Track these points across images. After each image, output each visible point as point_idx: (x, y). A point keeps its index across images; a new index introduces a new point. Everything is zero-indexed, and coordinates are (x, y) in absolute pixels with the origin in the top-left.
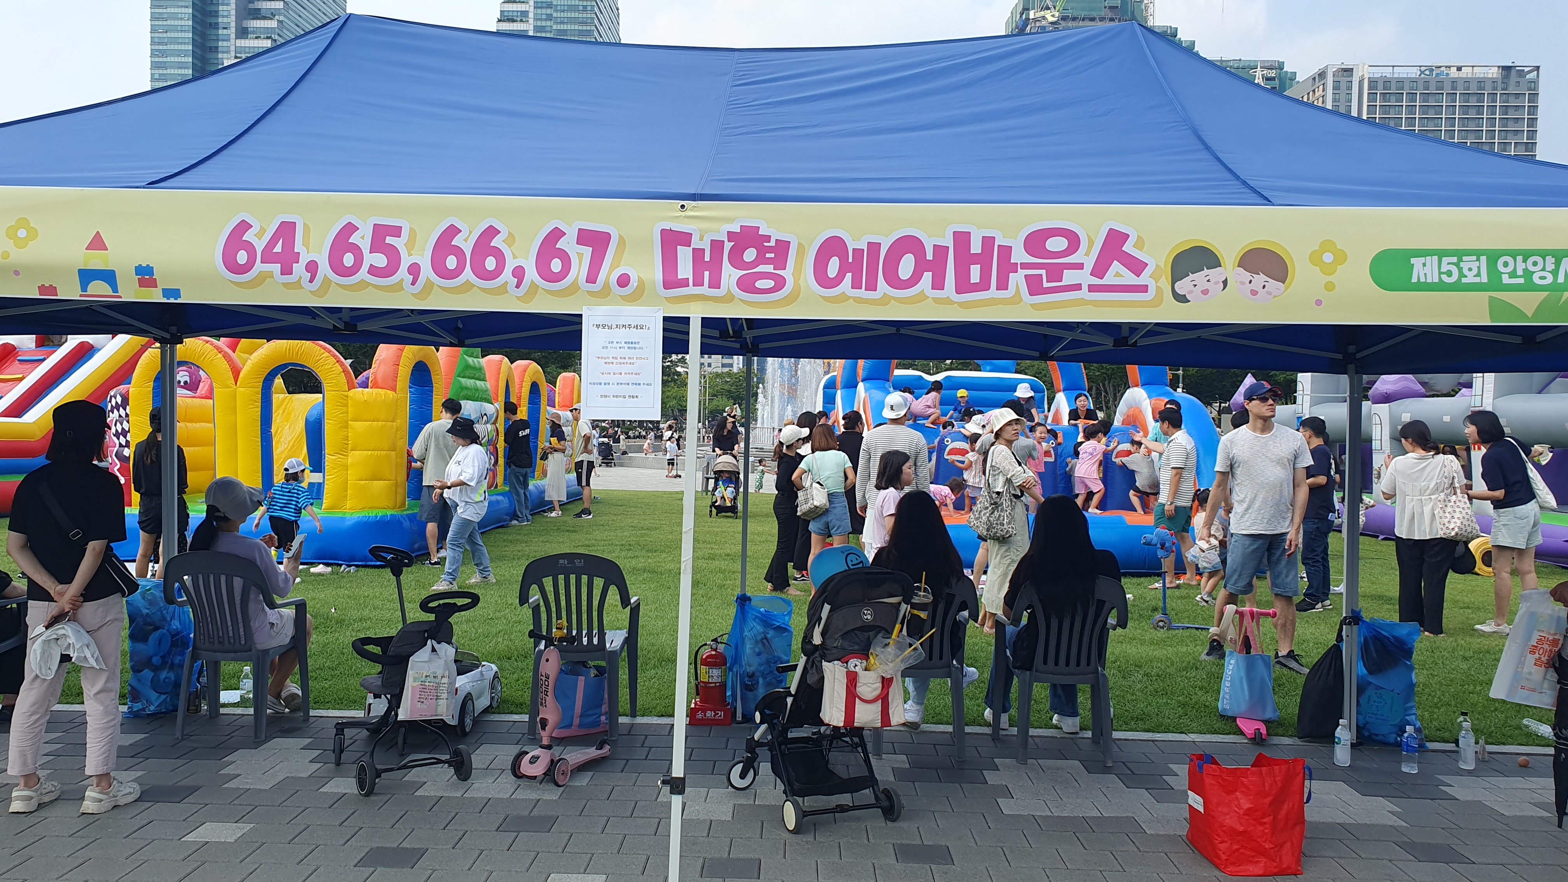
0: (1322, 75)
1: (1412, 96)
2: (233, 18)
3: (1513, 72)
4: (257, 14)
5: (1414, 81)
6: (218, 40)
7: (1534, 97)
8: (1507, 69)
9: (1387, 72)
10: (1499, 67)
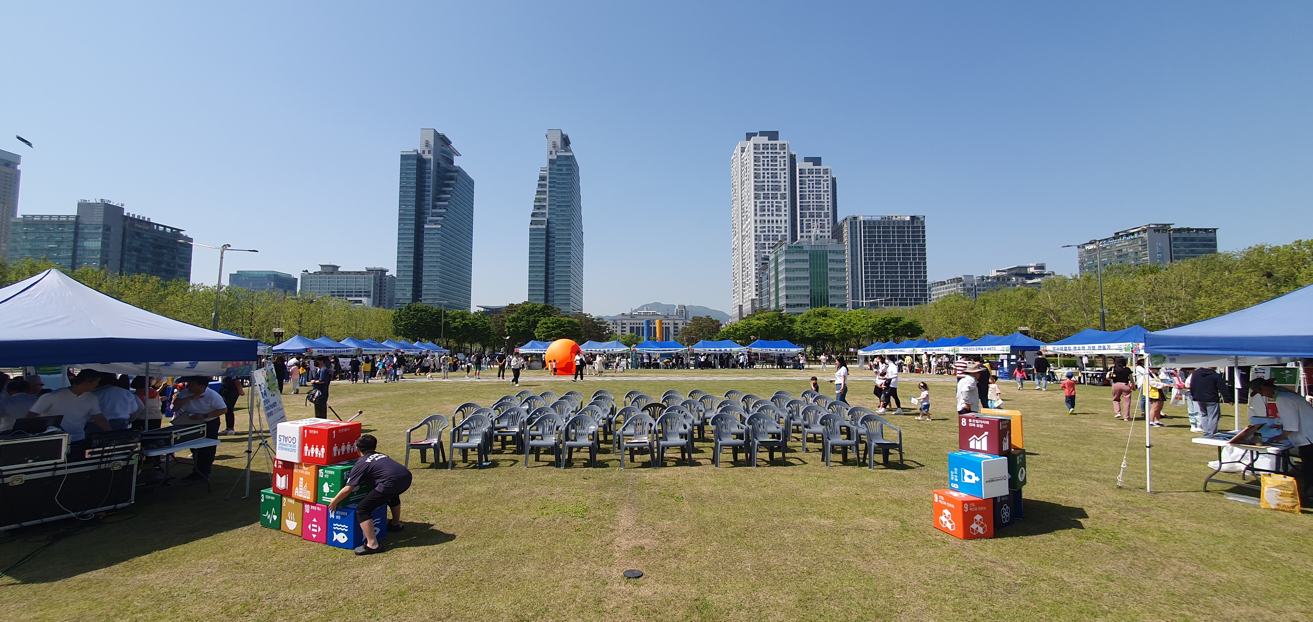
0: (848, 220)
1: (879, 227)
2: (431, 201)
3: (915, 218)
4: (440, 200)
5: (879, 222)
6: (425, 210)
7: (923, 227)
8: (913, 217)
9: (869, 218)
10: (910, 216)
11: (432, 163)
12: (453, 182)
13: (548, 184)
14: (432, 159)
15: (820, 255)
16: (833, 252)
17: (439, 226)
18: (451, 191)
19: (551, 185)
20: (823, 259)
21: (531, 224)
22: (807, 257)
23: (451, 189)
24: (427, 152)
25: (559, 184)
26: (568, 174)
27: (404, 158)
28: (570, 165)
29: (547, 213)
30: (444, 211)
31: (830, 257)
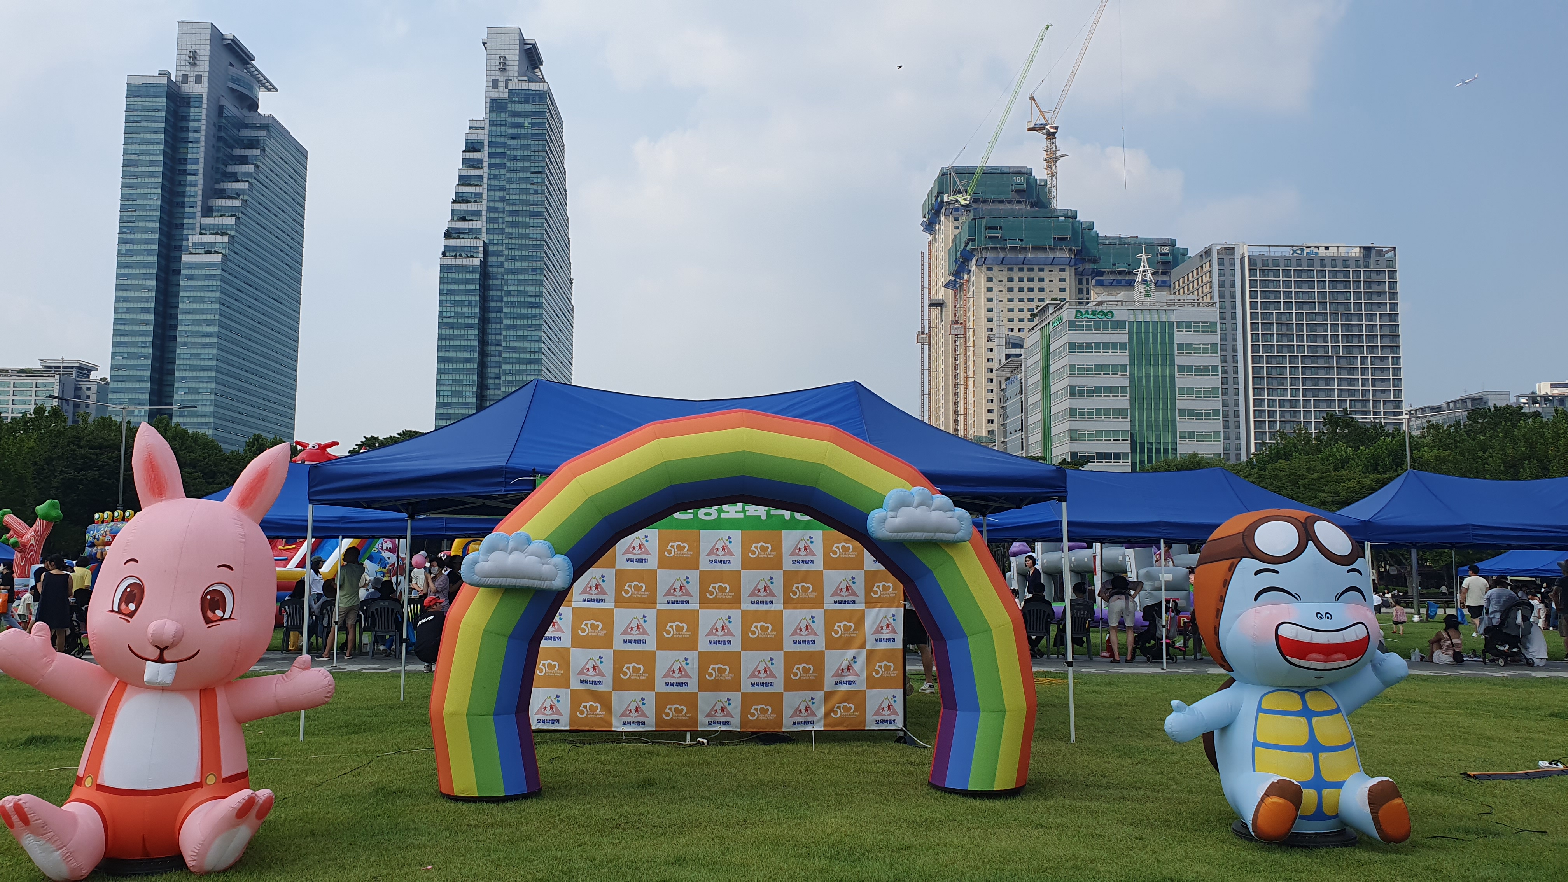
0: (1208, 252)
1: (1287, 272)
2: (200, 198)
3: (1373, 252)
4: (222, 194)
5: (1288, 259)
6: (183, 218)
7: (1392, 273)
8: (1367, 250)
9: (1264, 251)
10: (1360, 247)
11: (204, 106)
12: (256, 152)
13: (486, 159)
14: (205, 96)
15: (1155, 335)
16: (1188, 326)
17: (218, 258)
18: (249, 174)
19: (493, 161)
20: (1163, 343)
21: (444, 254)
22: (1123, 337)
23: (251, 168)
24: (192, 79)
25: (514, 159)
26: (535, 137)
27: (136, 90)
28: (541, 114)
29: (484, 230)
30: (232, 221)
31: (1180, 337)
